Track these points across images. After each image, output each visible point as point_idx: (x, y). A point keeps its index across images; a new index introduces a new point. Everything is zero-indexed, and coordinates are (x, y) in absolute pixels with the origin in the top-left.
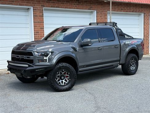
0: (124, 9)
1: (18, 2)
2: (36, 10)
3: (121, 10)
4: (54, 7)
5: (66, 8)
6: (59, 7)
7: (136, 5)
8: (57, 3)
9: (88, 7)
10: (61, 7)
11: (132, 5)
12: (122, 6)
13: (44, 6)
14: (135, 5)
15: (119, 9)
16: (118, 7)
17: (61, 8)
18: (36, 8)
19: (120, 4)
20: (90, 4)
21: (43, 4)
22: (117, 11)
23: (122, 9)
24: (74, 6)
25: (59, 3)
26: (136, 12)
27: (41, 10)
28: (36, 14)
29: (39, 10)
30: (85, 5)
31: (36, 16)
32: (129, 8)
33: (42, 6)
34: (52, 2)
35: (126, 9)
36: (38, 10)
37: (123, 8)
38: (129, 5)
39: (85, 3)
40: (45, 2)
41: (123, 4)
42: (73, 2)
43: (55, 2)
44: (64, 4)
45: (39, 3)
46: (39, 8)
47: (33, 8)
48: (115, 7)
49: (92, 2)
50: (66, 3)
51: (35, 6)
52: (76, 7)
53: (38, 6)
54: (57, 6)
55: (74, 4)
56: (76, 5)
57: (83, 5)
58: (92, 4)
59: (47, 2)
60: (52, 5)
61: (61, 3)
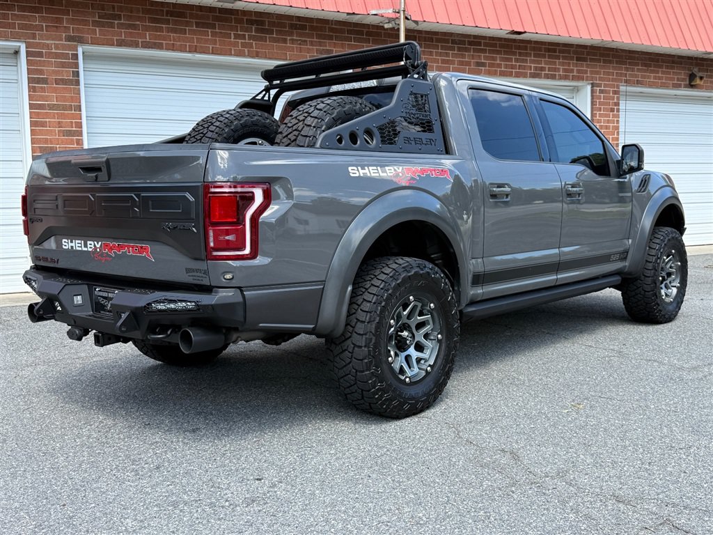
0: (491, 65)
2: (40, 54)
3: (478, 68)
4: (135, 45)
5: (194, 50)
6: (159, 47)
7: (555, 51)
8: (147, 29)
9: (308, 51)
10: (172, 48)
11: (534, 49)
12: (483, 51)
13: (81, 41)
14: (549, 50)
15: (468, 64)
16: (463, 56)
17: (168, 49)
18: (37, 45)
19: (470, 43)
20: (319, 36)
21: (78, 30)
22: (458, 70)
23: (483, 65)
24: (235, 45)
25: (161, 30)
26: (553, 77)
27: (65, 56)
28: (41, 72)
29: (57, 56)
30: (293, 41)
31: (39, 81)
32: (517, 60)
33: (69, 39)
34: (121, 26)
35: (499, 66)
36: (50, 55)
37: (486, 58)
38: (519, 48)
39: (291, 34)
40: (86, 23)
41: (486, 45)
42: (231, 28)
43: (138, 23)
44: (185, 34)
45: (56, 27)
46: (57, 47)
47: (26, 48)
48: (447, 55)
49: (331, 30)
50: (194, 28)
51: (34, 38)
52: (246, 50)
53: (53, 40)
54: (148, 40)
55: (237, 36)
56: (249, 39)
57: (285, 41)
58: (330, 38)
59: (95, 23)
60: (123, 38)
61: (169, 30)
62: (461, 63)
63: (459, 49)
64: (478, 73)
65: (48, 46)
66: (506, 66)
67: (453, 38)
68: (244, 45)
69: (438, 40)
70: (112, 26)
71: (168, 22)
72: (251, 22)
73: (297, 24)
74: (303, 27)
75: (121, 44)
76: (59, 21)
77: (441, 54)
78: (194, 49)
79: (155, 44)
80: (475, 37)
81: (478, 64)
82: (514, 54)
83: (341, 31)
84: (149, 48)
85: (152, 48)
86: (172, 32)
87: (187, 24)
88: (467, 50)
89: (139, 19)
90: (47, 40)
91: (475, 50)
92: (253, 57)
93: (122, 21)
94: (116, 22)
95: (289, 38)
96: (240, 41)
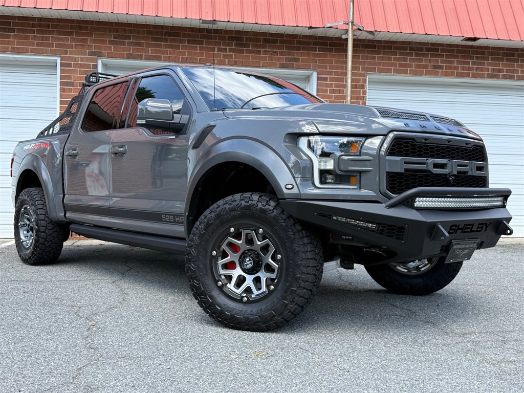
0: (448, 68)
1: (9, 43)
2: (70, 65)
3: (435, 70)
4: (140, 58)
6: (158, 59)
7: (513, 55)
8: (149, 45)
9: (279, 59)
10: (168, 60)
11: (492, 54)
12: (441, 56)
13: (100, 55)
14: (507, 55)
15: (426, 67)
16: (421, 60)
18: (68, 59)
19: (428, 50)
20: (288, 48)
21: (99, 48)
22: (414, 73)
23: (441, 67)
24: (219, 56)
25: (160, 46)
26: (512, 78)
27: (88, 66)
28: (69, 78)
29: (81, 66)
30: (265, 52)
31: (67, 84)
32: (474, 63)
33: (91, 54)
34: (130, 44)
35: (456, 68)
36: (76, 65)
37: (443, 62)
38: (477, 53)
39: (265, 47)
40: (104, 42)
41: (443, 51)
42: (216, 44)
43: (143, 41)
44: (179, 49)
45: (83, 45)
46: (82, 60)
47: (61, 61)
48: (405, 60)
49: (299, 42)
50: (186, 44)
51: (66, 53)
52: (227, 60)
53: (80, 55)
54: (150, 54)
55: (219, 50)
56: (230, 52)
57: (259, 52)
58: (298, 49)
59: (111, 42)
60: (131, 52)
61: (166, 46)
62: (419, 66)
63: (417, 55)
64: (436, 74)
65: (76, 59)
66: (463, 69)
67: (411, 46)
68: (225, 56)
69: (397, 48)
70: (123, 44)
71: (166, 40)
72: (231, 39)
73: (270, 39)
74: (275, 41)
75: (129, 57)
76: (85, 41)
77: (398, 59)
78: (185, 60)
79: (155, 56)
80: (433, 44)
81: (435, 67)
82: (472, 58)
83: (308, 43)
84: (151, 60)
85: (153, 60)
86: (168, 48)
87: (181, 41)
88: (423, 55)
89: (144, 38)
90: (75, 55)
91: (432, 56)
92: (232, 65)
93: (131, 41)
94: (127, 41)
95: (262, 50)
96: (222, 53)
